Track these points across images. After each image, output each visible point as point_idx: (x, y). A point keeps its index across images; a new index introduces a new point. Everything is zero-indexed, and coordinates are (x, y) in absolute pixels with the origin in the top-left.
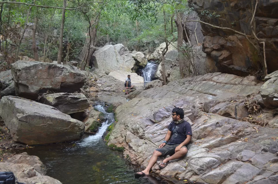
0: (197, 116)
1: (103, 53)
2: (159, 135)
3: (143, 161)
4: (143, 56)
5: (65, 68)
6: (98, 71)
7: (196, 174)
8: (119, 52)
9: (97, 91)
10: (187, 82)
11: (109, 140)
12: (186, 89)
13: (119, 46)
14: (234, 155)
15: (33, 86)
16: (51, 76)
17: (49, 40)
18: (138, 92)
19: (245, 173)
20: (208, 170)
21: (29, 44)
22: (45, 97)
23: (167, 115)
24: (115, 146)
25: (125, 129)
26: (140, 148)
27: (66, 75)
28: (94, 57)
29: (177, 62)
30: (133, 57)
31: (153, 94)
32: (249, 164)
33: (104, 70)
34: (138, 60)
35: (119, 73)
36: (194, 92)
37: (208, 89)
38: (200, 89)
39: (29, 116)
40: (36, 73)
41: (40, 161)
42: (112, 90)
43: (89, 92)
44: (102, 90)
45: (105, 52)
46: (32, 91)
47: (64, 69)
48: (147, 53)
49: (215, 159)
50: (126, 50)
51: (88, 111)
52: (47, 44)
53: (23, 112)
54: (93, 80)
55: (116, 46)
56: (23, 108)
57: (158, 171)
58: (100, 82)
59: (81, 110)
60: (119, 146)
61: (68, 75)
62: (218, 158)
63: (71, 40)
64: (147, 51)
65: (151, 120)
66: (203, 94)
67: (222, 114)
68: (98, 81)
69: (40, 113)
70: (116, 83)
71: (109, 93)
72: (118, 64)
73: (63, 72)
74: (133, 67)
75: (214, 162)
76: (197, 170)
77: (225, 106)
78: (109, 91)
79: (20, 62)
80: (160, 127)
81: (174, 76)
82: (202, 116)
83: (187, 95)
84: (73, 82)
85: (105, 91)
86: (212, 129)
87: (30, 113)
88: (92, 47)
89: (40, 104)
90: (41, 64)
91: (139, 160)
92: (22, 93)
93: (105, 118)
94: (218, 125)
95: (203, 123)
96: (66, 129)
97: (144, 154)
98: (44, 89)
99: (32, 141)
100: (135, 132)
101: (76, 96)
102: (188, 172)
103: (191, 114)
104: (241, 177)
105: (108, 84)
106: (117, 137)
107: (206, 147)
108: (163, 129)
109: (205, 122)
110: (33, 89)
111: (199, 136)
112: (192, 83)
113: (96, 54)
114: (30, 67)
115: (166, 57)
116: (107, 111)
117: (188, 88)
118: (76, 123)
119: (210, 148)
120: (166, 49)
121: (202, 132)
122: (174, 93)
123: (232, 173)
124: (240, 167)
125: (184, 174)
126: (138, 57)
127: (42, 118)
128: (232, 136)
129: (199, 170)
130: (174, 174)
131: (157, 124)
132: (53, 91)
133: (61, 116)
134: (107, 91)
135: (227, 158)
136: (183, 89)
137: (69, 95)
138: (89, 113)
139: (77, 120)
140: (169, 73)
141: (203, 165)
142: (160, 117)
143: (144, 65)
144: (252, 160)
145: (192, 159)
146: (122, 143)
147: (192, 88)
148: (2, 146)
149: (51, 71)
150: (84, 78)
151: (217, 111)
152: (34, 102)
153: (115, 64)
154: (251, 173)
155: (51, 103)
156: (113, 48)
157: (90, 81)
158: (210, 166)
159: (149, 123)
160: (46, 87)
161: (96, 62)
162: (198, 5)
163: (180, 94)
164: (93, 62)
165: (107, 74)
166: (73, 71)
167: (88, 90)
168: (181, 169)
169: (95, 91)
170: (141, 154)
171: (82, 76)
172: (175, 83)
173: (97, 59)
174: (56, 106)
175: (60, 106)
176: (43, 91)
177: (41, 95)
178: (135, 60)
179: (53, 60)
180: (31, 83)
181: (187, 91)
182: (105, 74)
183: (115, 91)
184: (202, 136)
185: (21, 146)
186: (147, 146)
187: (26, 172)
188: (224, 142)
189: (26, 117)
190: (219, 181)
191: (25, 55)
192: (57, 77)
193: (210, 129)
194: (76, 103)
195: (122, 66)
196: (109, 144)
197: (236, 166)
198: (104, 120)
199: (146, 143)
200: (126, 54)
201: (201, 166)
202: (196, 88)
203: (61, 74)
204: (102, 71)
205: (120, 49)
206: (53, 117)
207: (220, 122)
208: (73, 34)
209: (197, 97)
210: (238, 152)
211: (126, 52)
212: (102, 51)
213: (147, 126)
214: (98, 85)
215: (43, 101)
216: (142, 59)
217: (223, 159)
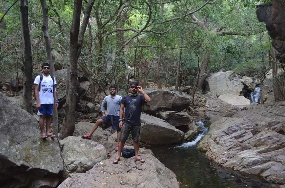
0: (258, 131)
1: (215, 79)
2: (228, 142)
3: (215, 158)
4: (251, 81)
5: (176, 94)
6: (210, 94)
7: (244, 167)
8: (229, 78)
9: (204, 111)
10: (269, 107)
11: (199, 145)
12: (267, 112)
13: (229, 73)
14: (273, 158)
15: (153, 106)
16: (165, 99)
17: (170, 70)
18: (234, 113)
19: (276, 169)
20: (253, 166)
21: (155, 73)
22: (160, 114)
23: (236, 129)
24: (202, 149)
25: (210, 138)
26: (215, 150)
27: (176, 99)
28: (207, 82)
29: (273, 88)
30: (242, 82)
31: (243, 115)
32: (280, 164)
33: (215, 93)
34: (246, 84)
35: (227, 96)
36: (272, 114)
37: (283, 113)
38: (277, 112)
39: (148, 125)
40: (155, 97)
41: (152, 153)
42: (217, 110)
43: (198, 111)
44: (209, 110)
45: (216, 78)
46: (152, 109)
47: (174, 95)
48: (256, 78)
49: (259, 159)
50: (235, 76)
51: (190, 125)
52: (169, 73)
53: (145, 123)
54: (203, 102)
55: (226, 73)
56: (145, 120)
57: (222, 164)
58: (208, 103)
59: (184, 124)
60: (204, 149)
61: (177, 99)
62: (262, 159)
63: (186, 69)
64: (256, 76)
65: (225, 132)
66: (279, 116)
67: (278, 131)
68: (207, 102)
69: (155, 123)
70: (221, 105)
71: (215, 113)
72: (228, 88)
73: (174, 97)
74: (241, 91)
75: (258, 161)
76: (246, 165)
77: (281, 126)
78: (214, 111)
79: (145, 90)
80: (230, 137)
81: (270, 101)
82: (262, 132)
83: (267, 117)
84: (181, 104)
85: (211, 111)
86: (265, 141)
87: (148, 123)
88: (204, 75)
89: (156, 118)
90: (159, 91)
91: (213, 157)
92: (146, 110)
93: (201, 131)
94: (269, 138)
95: (260, 136)
96: (172, 136)
97: (217, 154)
98: (160, 108)
99: (149, 142)
100: (215, 140)
101: (181, 114)
102: (240, 166)
103: (253, 129)
104: (273, 171)
105: (214, 105)
106: (204, 143)
107: (257, 152)
108: (231, 139)
109: (262, 135)
110: (153, 108)
111: (255, 145)
112: (273, 107)
113: (209, 80)
114: (152, 93)
115: (265, 84)
116: (205, 126)
117: (269, 111)
118: (178, 132)
119: (260, 152)
120: (264, 78)
121: (258, 142)
122: (258, 114)
123: (268, 169)
124: (274, 165)
125: (238, 167)
126: (246, 82)
127: (156, 127)
128: (277, 146)
129: (247, 165)
130: (232, 167)
131: (229, 135)
132: (166, 109)
133: (168, 126)
134: (212, 111)
135: (268, 159)
136: (265, 111)
137: (176, 113)
138: (191, 126)
139: (179, 130)
140: (266, 97)
141: (250, 162)
142: (231, 130)
143: (252, 89)
144: (282, 161)
145: (246, 158)
146: (207, 147)
147: (271, 112)
148: (131, 143)
149: (166, 96)
150: (189, 101)
151: (275, 128)
152: (153, 117)
153: (225, 88)
154: (280, 169)
155: (164, 118)
156: (223, 74)
157: (200, 102)
158: (255, 163)
159: (224, 134)
160: (162, 107)
161: (209, 86)
162: (278, 46)
163: (262, 116)
164: (206, 86)
165: (218, 97)
166: (181, 96)
167: (197, 109)
168: (236, 164)
169: (203, 111)
170: (215, 154)
171: (188, 100)
172: (261, 107)
173: (210, 84)
174: (167, 120)
175: (170, 120)
176: (159, 109)
177: (158, 112)
178: (244, 84)
179: (172, 85)
180: (152, 104)
181: (268, 113)
182: (216, 97)
183: (219, 111)
184: (258, 145)
185: (142, 144)
186: (219, 148)
187: (141, 152)
188: (271, 150)
189: (146, 125)
190: (258, 173)
191: (152, 82)
192: (169, 100)
193: (263, 140)
194: (181, 119)
195: (231, 90)
196: (198, 147)
197: (271, 164)
198: (200, 132)
199: (219, 147)
200: (235, 80)
201: (248, 163)
202: (275, 112)
203: (172, 98)
204: (214, 94)
205: (230, 76)
206: (163, 126)
207: (271, 136)
208: (189, 64)
209: (274, 118)
210: (276, 156)
211: (236, 78)
212: (214, 77)
213: (222, 136)
214: (206, 106)
215: (159, 116)
216: (250, 84)
217: (265, 160)
